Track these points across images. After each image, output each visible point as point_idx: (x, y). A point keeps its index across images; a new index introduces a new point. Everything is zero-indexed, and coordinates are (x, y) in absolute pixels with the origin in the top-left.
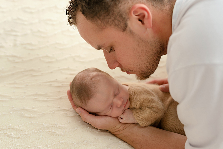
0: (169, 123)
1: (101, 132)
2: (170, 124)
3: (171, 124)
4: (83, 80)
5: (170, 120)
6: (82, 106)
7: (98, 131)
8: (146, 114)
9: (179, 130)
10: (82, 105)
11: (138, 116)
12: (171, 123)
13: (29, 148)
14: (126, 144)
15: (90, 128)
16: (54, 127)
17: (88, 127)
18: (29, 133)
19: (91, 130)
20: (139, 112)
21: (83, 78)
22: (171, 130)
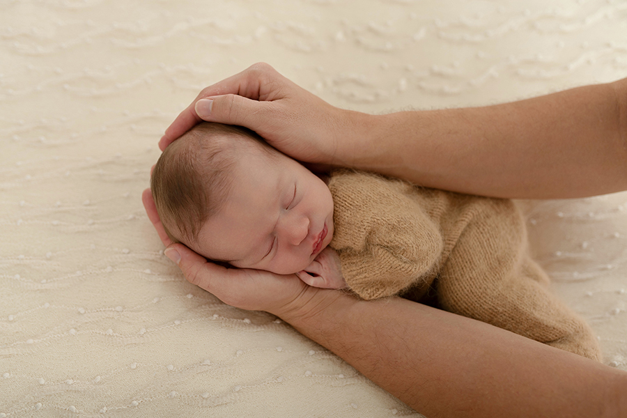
0: (463, 290)
1: (255, 327)
2: (465, 290)
3: (467, 293)
4: (185, 158)
5: (465, 278)
6: (185, 241)
7: (245, 324)
8: (377, 272)
9: (491, 311)
10: (185, 236)
11: (354, 273)
12: (468, 288)
13: (42, 385)
14: (331, 359)
15: (220, 316)
16: (113, 318)
17: (215, 312)
18: (40, 341)
19: (223, 325)
20: (359, 264)
21: (186, 154)
22: (468, 310)
